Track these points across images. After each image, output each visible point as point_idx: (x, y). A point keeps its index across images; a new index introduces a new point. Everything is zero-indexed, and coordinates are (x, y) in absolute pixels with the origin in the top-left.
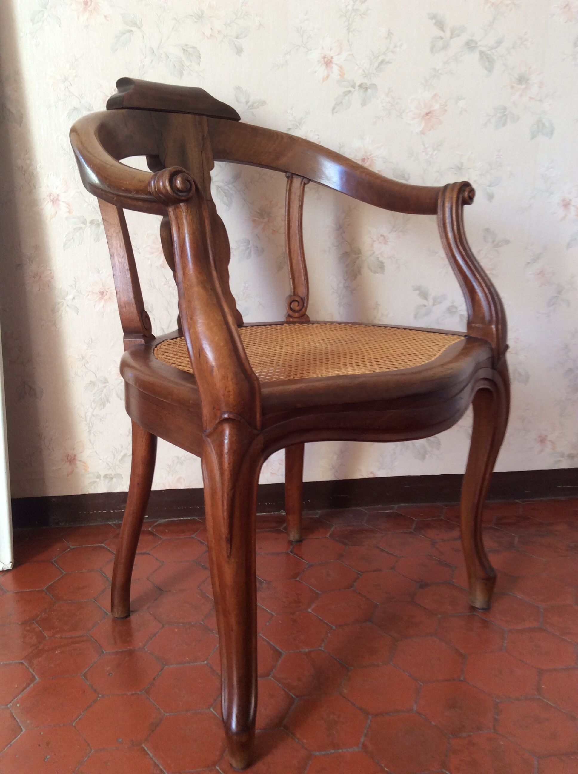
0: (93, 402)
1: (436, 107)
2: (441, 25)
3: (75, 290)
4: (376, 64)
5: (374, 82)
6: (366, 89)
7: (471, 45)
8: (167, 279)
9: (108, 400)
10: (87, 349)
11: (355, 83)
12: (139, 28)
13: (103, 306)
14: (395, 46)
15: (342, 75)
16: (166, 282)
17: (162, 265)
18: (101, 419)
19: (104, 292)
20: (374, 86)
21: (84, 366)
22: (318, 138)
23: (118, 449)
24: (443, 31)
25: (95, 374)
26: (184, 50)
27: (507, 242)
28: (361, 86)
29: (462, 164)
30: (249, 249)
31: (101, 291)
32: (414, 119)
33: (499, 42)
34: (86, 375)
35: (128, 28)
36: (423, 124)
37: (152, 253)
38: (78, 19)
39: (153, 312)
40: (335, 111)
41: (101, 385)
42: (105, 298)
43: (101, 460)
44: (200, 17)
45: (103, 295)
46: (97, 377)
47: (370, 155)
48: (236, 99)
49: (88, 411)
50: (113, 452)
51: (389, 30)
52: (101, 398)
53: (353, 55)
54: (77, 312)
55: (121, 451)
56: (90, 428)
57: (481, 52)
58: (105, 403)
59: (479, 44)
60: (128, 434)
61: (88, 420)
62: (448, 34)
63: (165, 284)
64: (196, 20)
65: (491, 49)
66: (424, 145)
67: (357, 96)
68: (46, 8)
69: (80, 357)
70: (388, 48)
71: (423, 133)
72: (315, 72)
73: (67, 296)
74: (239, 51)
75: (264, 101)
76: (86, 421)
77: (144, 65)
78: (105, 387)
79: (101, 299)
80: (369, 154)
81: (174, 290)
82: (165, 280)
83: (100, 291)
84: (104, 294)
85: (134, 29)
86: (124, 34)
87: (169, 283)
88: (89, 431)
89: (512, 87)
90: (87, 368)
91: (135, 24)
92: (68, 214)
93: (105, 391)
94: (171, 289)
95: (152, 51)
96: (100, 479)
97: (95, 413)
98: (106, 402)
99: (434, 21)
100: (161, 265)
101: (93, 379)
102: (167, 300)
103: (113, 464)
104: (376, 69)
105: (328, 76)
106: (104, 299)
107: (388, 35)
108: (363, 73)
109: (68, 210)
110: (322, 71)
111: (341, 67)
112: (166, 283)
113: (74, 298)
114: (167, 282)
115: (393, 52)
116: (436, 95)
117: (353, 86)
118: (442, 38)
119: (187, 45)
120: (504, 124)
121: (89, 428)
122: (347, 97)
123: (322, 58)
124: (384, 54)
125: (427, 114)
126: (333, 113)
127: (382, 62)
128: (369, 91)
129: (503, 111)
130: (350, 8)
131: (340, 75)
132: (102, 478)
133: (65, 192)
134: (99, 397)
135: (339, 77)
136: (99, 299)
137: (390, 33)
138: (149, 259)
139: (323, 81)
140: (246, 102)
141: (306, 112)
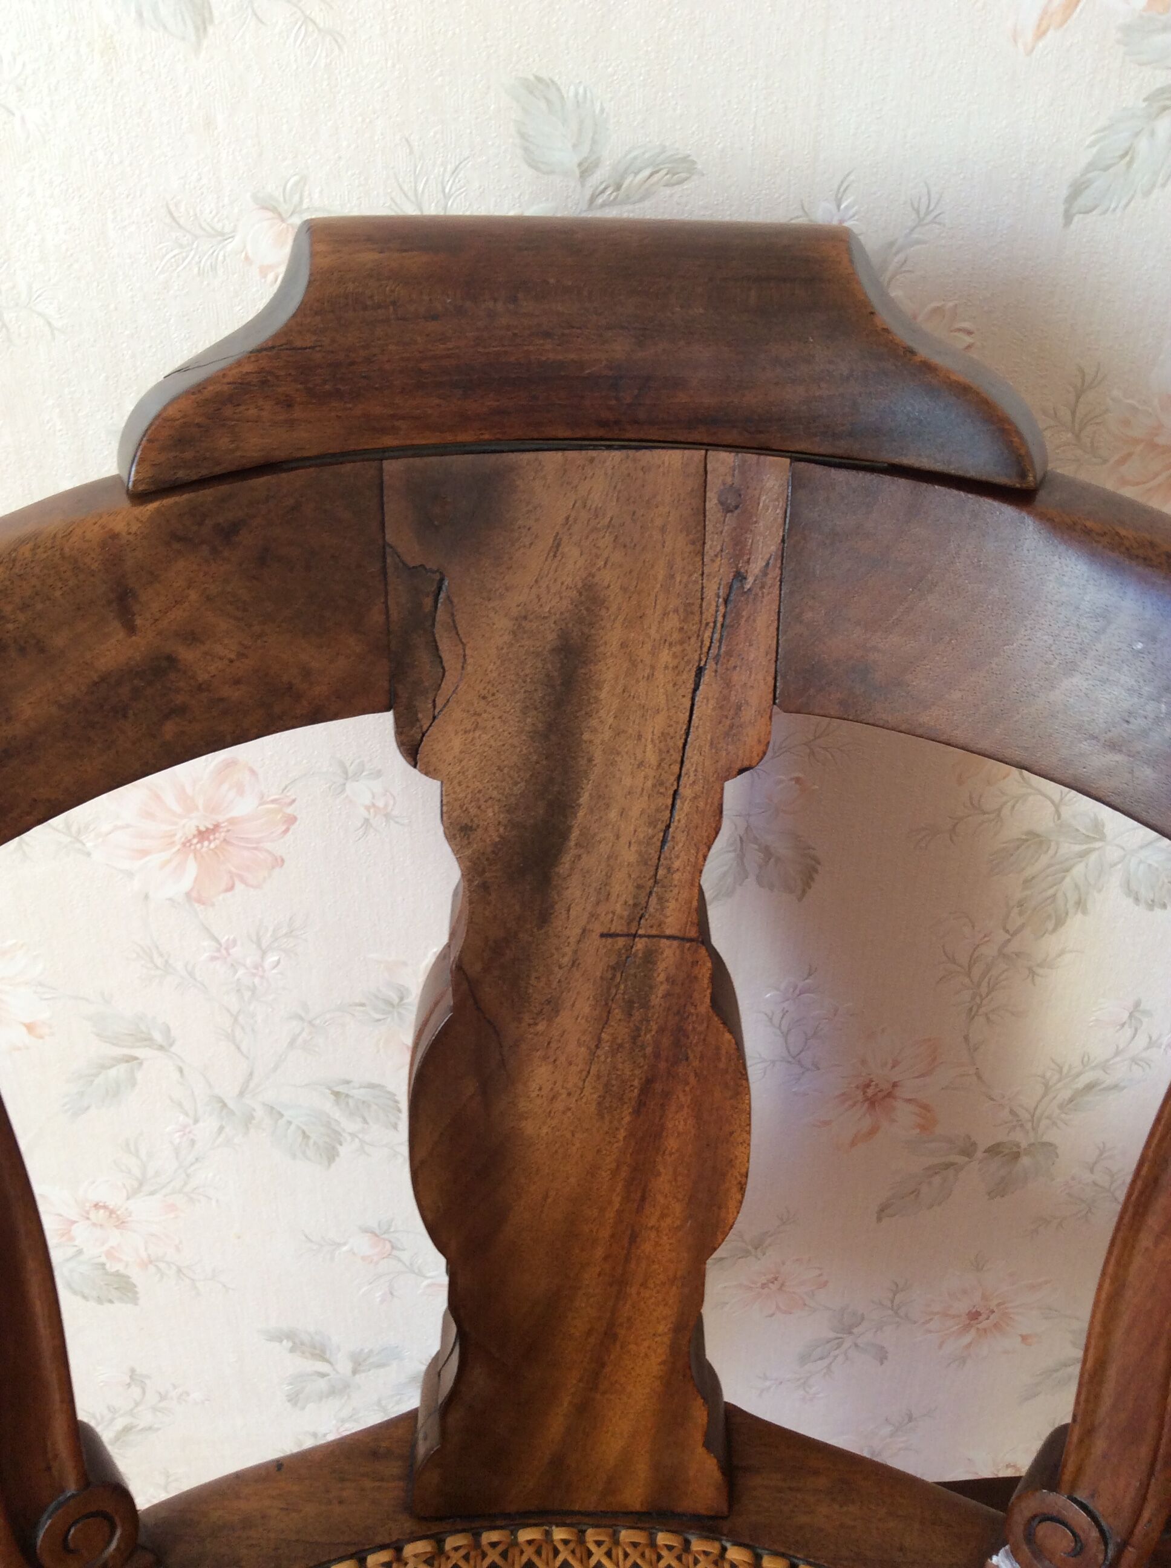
8: (223, 941)
16: (218, 950)
17: (194, 894)
37: (144, 853)
39: (173, 1049)
48: (526, 149)
63: (213, 959)
75: (685, 159)
81: (254, 975)
82: (214, 944)
87: (229, 954)
94: (241, 972)
100: (188, 895)
102: (228, 1010)
112: (216, 954)
114: (224, 952)
138: (130, 875)
139: (1040, 34)
140: (580, 165)
141: (918, 212)
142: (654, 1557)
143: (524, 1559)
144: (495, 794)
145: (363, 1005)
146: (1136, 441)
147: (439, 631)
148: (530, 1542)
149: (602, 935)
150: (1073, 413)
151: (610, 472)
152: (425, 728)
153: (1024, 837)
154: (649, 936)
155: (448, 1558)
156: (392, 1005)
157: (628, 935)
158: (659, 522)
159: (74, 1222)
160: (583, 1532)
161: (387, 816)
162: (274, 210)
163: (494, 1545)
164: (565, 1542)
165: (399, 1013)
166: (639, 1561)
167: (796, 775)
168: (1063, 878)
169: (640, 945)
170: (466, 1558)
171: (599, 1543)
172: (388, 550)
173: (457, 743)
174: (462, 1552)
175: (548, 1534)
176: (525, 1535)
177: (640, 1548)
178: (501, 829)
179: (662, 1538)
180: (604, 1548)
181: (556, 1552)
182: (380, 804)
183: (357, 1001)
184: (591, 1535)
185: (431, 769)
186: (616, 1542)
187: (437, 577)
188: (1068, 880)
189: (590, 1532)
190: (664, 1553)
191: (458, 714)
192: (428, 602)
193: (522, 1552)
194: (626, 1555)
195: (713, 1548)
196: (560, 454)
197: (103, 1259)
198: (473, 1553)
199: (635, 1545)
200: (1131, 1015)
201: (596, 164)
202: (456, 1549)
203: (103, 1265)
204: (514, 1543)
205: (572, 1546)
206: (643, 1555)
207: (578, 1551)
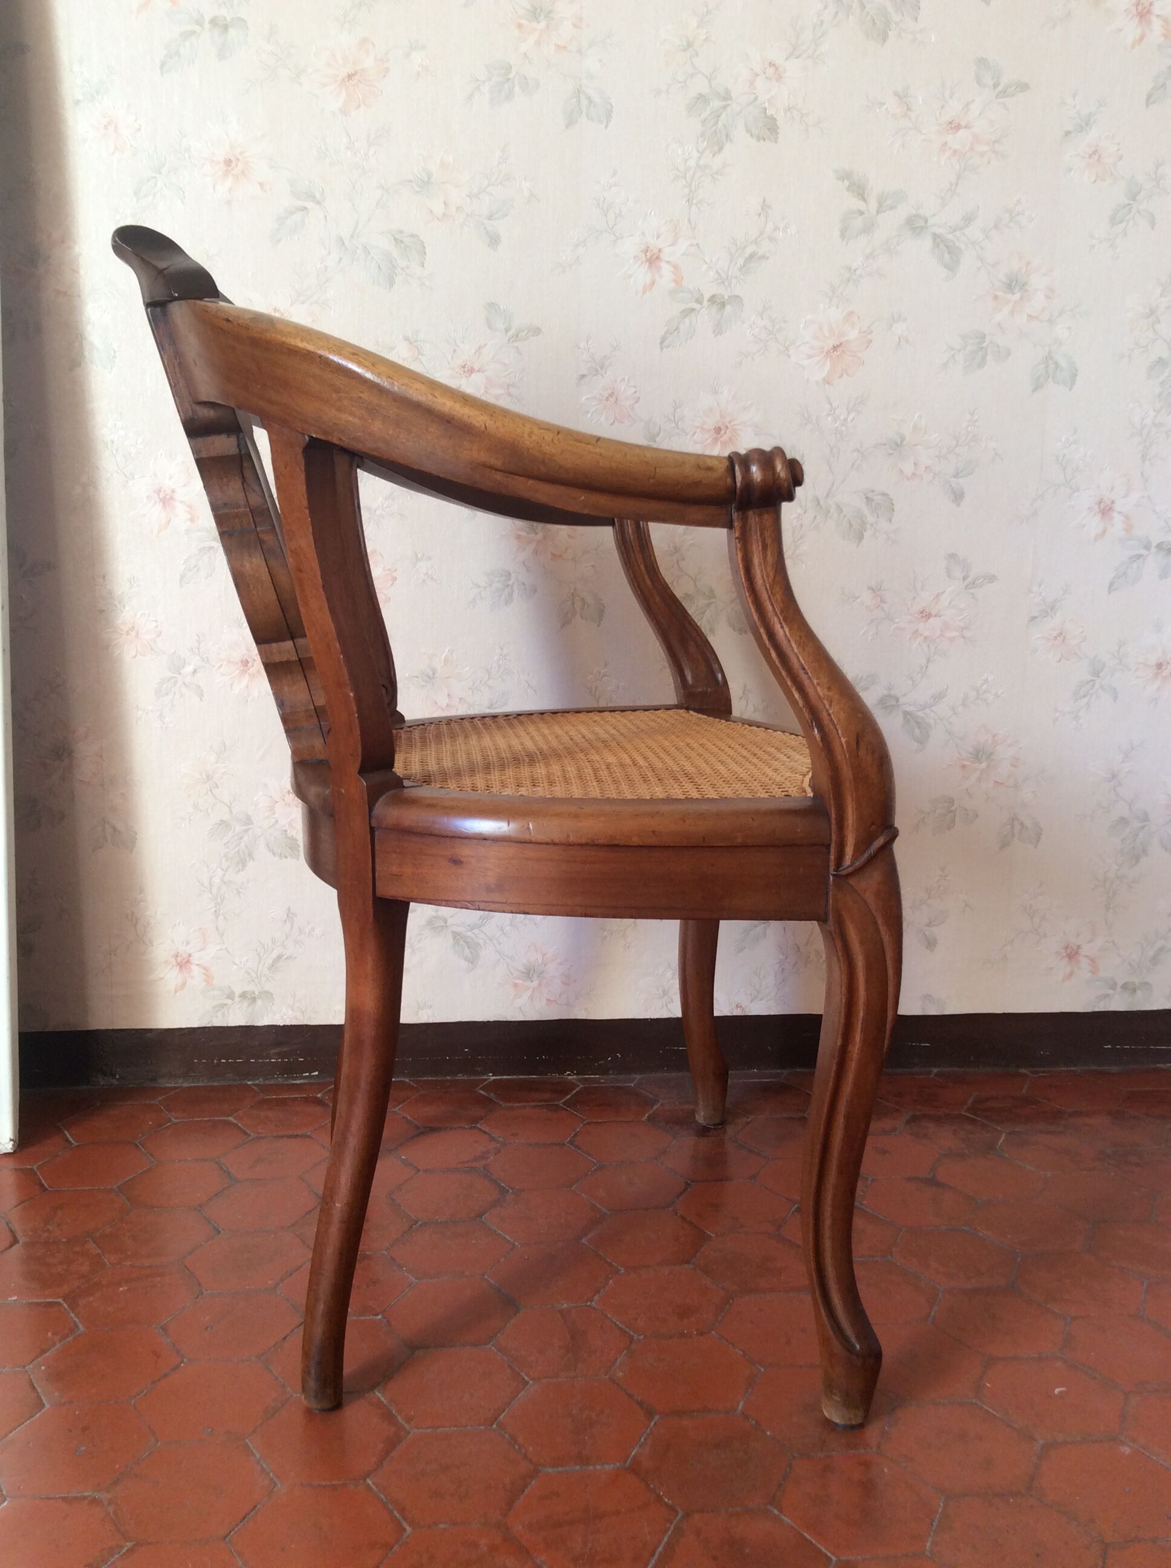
0: (224, 859)
1: (853, 334)
2: (859, 190)
3: (198, 657)
4: (741, 262)
5: (737, 293)
6: (723, 305)
7: (915, 225)
9: (250, 855)
10: (217, 762)
11: (702, 295)
12: (319, 203)
13: (247, 686)
14: (776, 229)
15: (678, 281)
18: (237, 889)
19: (249, 660)
20: (737, 299)
21: (209, 792)
22: (635, 392)
23: (268, 945)
24: (864, 200)
25: (229, 808)
26: (396, 240)
27: (992, 579)
28: (712, 299)
29: (903, 439)
30: (509, 587)
31: (244, 659)
32: (810, 357)
33: (968, 219)
34: (212, 809)
35: (299, 203)
36: (828, 364)
38: (214, 188)
40: (665, 344)
41: (239, 828)
42: (249, 671)
43: (237, 965)
44: (425, 184)
45: (247, 666)
46: (232, 814)
47: (730, 422)
48: (488, 324)
49: (214, 874)
50: (257, 950)
51: (764, 201)
52: (238, 851)
53: (697, 244)
54: (201, 696)
55: (273, 950)
56: (218, 906)
57: (935, 236)
58: (246, 860)
59: (931, 222)
60: (285, 918)
61: (214, 890)
62: (873, 205)
64: (418, 190)
65: (954, 230)
66: (830, 404)
67: (705, 317)
68: (160, 173)
69: (204, 776)
70: (762, 233)
71: (827, 381)
72: (630, 276)
73: (184, 667)
74: (494, 240)
76: (211, 893)
77: (326, 267)
78: (246, 831)
79: (244, 672)
80: (728, 419)
83: (242, 660)
84: (250, 665)
85: (310, 205)
86: (291, 213)
88: (216, 911)
89: (996, 297)
90: (214, 796)
91: (311, 197)
92: (189, 523)
93: (245, 838)
95: (342, 242)
96: (233, 1000)
97: (226, 879)
98: (248, 859)
99: (847, 183)
101: (226, 817)
103: (257, 975)
104: (740, 269)
105: (653, 283)
106: (249, 674)
107: (762, 209)
108: (717, 276)
109: (189, 516)
110: (641, 274)
111: (676, 267)
113: (195, 671)
115: (770, 239)
116: (851, 313)
117: (699, 301)
118: (861, 213)
119: (401, 232)
120: (982, 363)
121: (216, 906)
122: (687, 320)
123: (642, 251)
124: (756, 242)
125: (835, 348)
126: (662, 349)
127: (752, 256)
128: (728, 308)
129: (978, 340)
130: (692, 163)
131: (675, 281)
132: (237, 999)
133: (185, 486)
134: (237, 849)
135: (673, 284)
136: (239, 673)
137: (765, 206)
139: (644, 292)
140: (505, 329)
141: (613, 346)
145: (418, 677)
146: (697, 427)
150: (674, 416)
153: (684, 596)
156: (429, 678)
159: (277, 802)
161: (432, 578)
165: (432, 683)
167: (593, 564)
168: (702, 617)
182: (429, 573)
183: (415, 675)
188: (705, 617)
197: (287, 827)
200: (743, 693)
203: (286, 831)
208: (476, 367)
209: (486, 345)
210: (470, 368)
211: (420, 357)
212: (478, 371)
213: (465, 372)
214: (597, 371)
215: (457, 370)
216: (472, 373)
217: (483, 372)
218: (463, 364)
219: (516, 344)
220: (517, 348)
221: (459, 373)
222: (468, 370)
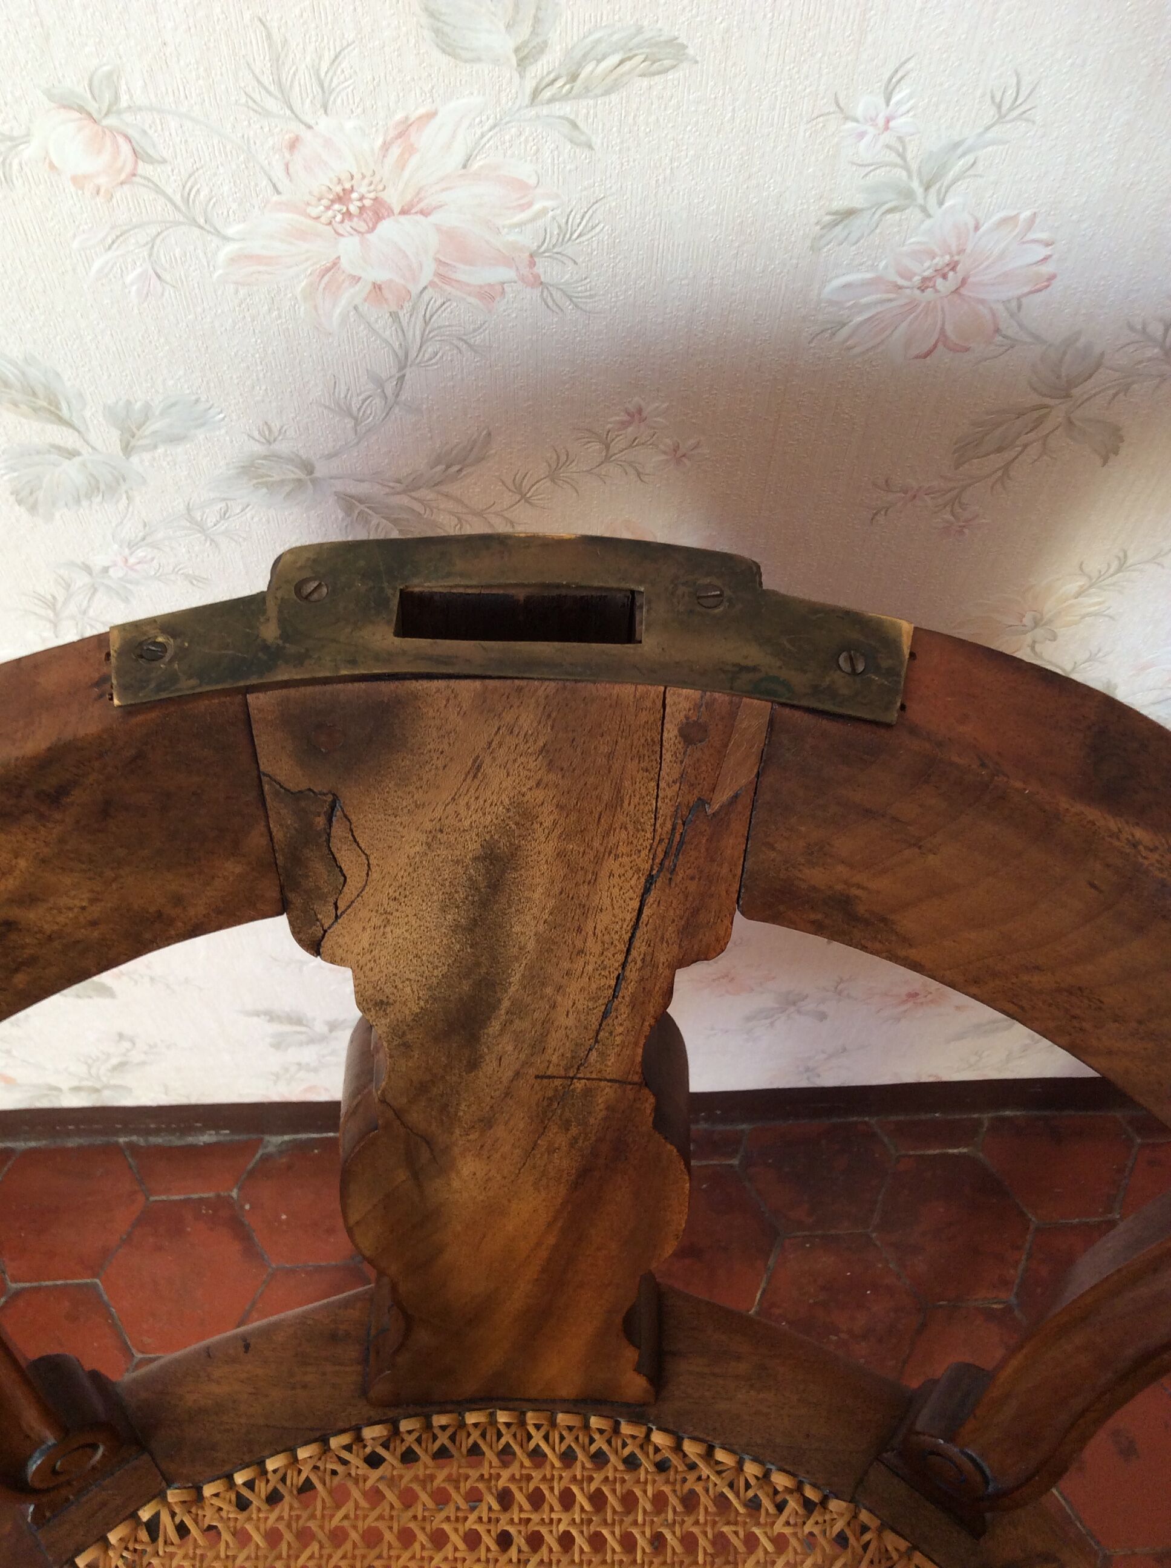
96: (60, 1092)
132: (67, 1091)
140: (517, 50)
142: (587, 1441)
143: (471, 1441)
144: (413, 976)
147: (335, 845)
148: (476, 1425)
149: (537, 1077)
151: (542, 701)
152: (326, 926)
154: (588, 1079)
155: (403, 1441)
157: (565, 1077)
158: (606, 749)
160: (523, 1414)
162: (81, 109)
163: (443, 1428)
164: (508, 1425)
166: (573, 1445)
169: (579, 1085)
170: (419, 1441)
171: (538, 1427)
172: (265, 779)
173: (365, 940)
174: (416, 1435)
175: (492, 1415)
176: (471, 1418)
177: (575, 1431)
178: (422, 1003)
179: (595, 1422)
180: (542, 1432)
181: (499, 1435)
184: (531, 1418)
185: (338, 959)
186: (553, 1424)
187: (330, 798)
189: (529, 1415)
190: (596, 1436)
191: (364, 914)
192: (321, 821)
193: (469, 1435)
194: (562, 1438)
195: (639, 1432)
196: (478, 684)
198: (424, 1436)
199: (570, 1428)
201: (542, 48)
202: (410, 1432)
204: (462, 1425)
205: (513, 1429)
206: (577, 1438)
207: (518, 1436)
208: (394, 198)
209: (431, 115)
210: (367, 203)
211: (144, 168)
212: (403, 212)
213: (348, 214)
214: (909, 195)
215: (314, 211)
216: (378, 218)
217: (424, 213)
218: (338, 189)
219: (566, 109)
220: (574, 125)
221: (323, 219)
222: (362, 209)
